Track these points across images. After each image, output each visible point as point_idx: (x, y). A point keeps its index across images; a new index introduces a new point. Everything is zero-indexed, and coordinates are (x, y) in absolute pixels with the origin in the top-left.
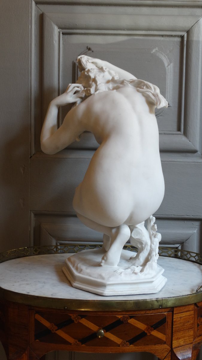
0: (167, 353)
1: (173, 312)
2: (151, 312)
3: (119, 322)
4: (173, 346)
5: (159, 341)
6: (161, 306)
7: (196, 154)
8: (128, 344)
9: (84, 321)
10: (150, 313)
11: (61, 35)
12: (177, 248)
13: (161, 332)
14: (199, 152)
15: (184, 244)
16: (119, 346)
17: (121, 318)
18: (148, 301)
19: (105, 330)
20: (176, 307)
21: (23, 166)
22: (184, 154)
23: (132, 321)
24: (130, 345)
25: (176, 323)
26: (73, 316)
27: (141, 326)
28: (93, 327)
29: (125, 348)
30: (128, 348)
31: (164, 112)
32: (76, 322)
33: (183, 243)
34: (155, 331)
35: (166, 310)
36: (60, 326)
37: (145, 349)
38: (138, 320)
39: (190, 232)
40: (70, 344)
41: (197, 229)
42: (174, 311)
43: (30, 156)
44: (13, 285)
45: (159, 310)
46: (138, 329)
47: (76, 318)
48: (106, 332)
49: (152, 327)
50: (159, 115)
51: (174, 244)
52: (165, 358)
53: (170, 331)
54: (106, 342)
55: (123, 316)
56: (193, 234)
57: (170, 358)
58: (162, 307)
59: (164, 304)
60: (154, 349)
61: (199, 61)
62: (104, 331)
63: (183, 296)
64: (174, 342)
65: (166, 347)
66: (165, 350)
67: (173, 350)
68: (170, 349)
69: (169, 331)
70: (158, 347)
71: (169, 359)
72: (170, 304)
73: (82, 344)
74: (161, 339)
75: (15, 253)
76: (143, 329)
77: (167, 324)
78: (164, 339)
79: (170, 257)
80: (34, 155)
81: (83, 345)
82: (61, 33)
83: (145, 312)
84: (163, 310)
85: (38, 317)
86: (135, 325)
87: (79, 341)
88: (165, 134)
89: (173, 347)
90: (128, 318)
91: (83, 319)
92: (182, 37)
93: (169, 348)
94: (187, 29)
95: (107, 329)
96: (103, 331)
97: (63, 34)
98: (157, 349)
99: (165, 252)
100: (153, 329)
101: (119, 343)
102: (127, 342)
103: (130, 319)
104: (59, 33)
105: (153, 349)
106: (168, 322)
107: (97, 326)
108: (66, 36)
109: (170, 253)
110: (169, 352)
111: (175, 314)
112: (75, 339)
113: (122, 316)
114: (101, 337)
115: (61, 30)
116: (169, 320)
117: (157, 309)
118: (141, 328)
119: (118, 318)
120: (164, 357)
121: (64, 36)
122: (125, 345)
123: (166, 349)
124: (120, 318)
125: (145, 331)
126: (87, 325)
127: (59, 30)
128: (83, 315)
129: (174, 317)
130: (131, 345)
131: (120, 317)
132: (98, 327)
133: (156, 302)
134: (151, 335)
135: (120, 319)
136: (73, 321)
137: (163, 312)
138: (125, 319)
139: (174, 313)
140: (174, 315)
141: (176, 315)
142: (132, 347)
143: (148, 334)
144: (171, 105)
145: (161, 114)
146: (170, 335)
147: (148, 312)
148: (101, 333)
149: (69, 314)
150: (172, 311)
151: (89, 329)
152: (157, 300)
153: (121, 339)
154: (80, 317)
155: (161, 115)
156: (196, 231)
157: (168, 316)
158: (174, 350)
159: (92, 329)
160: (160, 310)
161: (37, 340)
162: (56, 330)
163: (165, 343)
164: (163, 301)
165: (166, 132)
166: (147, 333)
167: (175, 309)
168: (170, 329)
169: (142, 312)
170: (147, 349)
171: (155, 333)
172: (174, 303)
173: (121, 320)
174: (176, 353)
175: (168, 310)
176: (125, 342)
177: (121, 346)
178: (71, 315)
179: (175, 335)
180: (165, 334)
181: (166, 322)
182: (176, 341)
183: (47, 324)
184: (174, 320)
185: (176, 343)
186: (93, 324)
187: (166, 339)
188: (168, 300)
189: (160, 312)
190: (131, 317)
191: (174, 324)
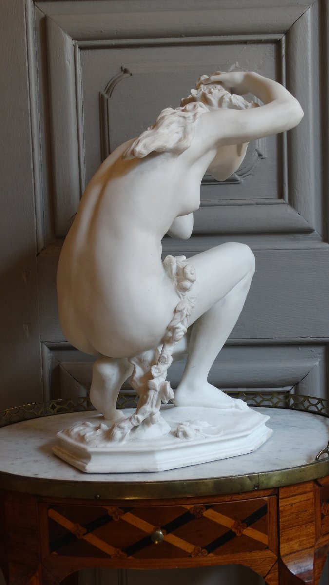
0: (272, 565)
1: (278, 495)
2: (241, 497)
3: (188, 517)
4: (281, 552)
5: (257, 546)
6: (258, 486)
7: (311, 235)
8: (205, 553)
9: (129, 518)
10: (239, 499)
11: (78, 50)
12: (288, 392)
13: (260, 531)
14: (316, 231)
15: (300, 385)
16: (191, 557)
17: (191, 508)
18: (235, 479)
19: (165, 531)
20: (282, 487)
21: (27, 269)
22: (291, 236)
23: (209, 514)
24: (208, 553)
25: (283, 515)
26: (110, 510)
27: (226, 522)
28: (145, 526)
29: (199, 559)
30: (205, 558)
31: (254, 168)
32: (117, 520)
33: (297, 384)
34: (249, 528)
35: (266, 492)
36: (90, 527)
37: (234, 560)
38: (220, 512)
39: (308, 364)
40: (109, 556)
41: (319, 360)
42: (280, 494)
43: (36, 253)
44: (13, 464)
45: (253, 494)
46: (220, 526)
47: (117, 513)
48: (168, 533)
49: (243, 522)
50: (246, 174)
51: (282, 386)
52: (268, 574)
53: (275, 528)
54: (169, 550)
55: (194, 507)
56: (312, 369)
57: (277, 573)
58: (258, 488)
59: (263, 483)
60: (250, 558)
61: (307, 81)
62: (163, 533)
63: (293, 469)
64: (282, 546)
65: (270, 554)
66: (267, 559)
67: (281, 560)
68: (277, 558)
69: (273, 528)
70: (257, 555)
71: (275, 575)
72: (273, 482)
73: (128, 556)
74: (260, 542)
75: (18, 412)
76: (230, 527)
77: (269, 517)
78: (266, 542)
79: (276, 407)
80: (43, 250)
81: (130, 557)
82: (77, 46)
83: (231, 497)
84: (262, 493)
85: (54, 514)
86: (215, 520)
87: (122, 551)
88: (257, 204)
90: (202, 509)
91: (128, 513)
92: (278, 43)
93: (275, 555)
94: (285, 28)
95: (168, 529)
96: (161, 533)
97: (81, 48)
98: (254, 558)
99: (267, 400)
100: (246, 525)
101: (190, 551)
102: (203, 548)
103: (206, 510)
104: (74, 46)
105: (247, 558)
106: (270, 513)
107: (152, 524)
108: (87, 52)
109: (275, 400)
110: (275, 563)
111: (283, 498)
112: (116, 547)
113: (192, 506)
114: (158, 541)
115: (77, 41)
116: (272, 510)
117: (251, 492)
118: (225, 525)
119: (186, 509)
120: (267, 572)
121: (83, 51)
122: (200, 554)
123: (270, 559)
124: (188, 509)
125: (234, 530)
126: (135, 524)
127: (73, 43)
128: (128, 507)
129: (280, 505)
130: (211, 555)
131: (188, 507)
132: (154, 527)
133: (248, 479)
134: (243, 535)
135: (189, 511)
136: (111, 519)
137: (261, 496)
138: (198, 511)
139: (280, 497)
140: (280, 501)
141: (284, 500)
143: (238, 535)
144: (266, 157)
145: (249, 172)
146: (275, 534)
147: (235, 497)
148: (158, 535)
149: (104, 507)
150: (276, 495)
151: (139, 530)
152: (250, 477)
153: (193, 544)
154: (123, 511)
155: (250, 174)
156: (317, 363)
157: (270, 503)
158: (284, 560)
159: (143, 529)
160: (256, 493)
161: (54, 553)
162: (84, 535)
163: (267, 548)
164: (260, 477)
165: (259, 201)
166: (236, 532)
167: (281, 491)
168: (274, 523)
169: (226, 499)
170: (238, 559)
171: (250, 532)
172: (279, 481)
173: (191, 512)
174: (286, 564)
175: (269, 492)
176: (201, 549)
177: (193, 556)
178: (107, 508)
179: (283, 533)
180: (266, 533)
181: (267, 512)
182: (285, 544)
183: (68, 525)
184: (281, 509)
185: (286, 548)
186: (145, 522)
187: (269, 541)
188: (268, 475)
189: (256, 496)
190: (208, 507)
191: (280, 516)
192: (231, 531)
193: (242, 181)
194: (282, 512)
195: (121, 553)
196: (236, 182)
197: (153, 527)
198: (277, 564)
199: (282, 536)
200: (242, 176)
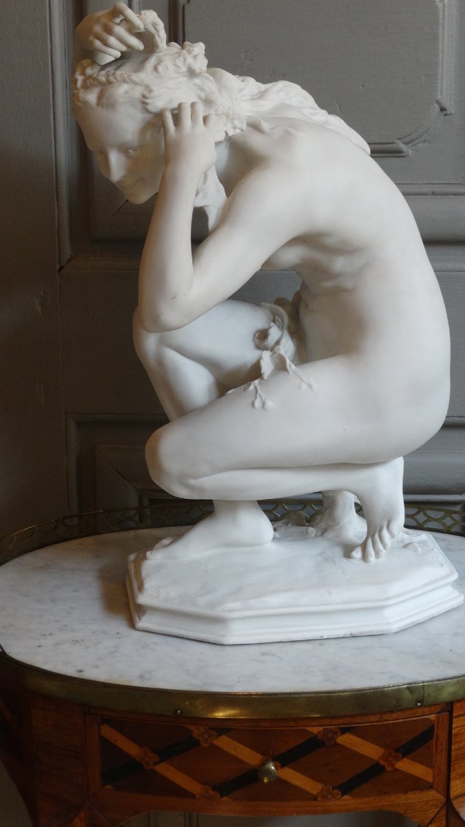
0: (437, 810)
1: (451, 712)
2: (394, 715)
3: (315, 743)
4: (451, 792)
5: (417, 785)
6: (422, 701)
8: (338, 795)
9: (224, 742)
10: (390, 719)
13: (421, 763)
16: (316, 799)
17: (320, 732)
18: (387, 692)
19: (278, 764)
20: (459, 701)
21: (42, 294)
23: (346, 740)
24: (342, 795)
25: (458, 740)
26: (197, 731)
27: (371, 751)
28: (250, 757)
29: (330, 803)
30: (338, 802)
31: (431, 130)
32: (206, 745)
34: (405, 759)
35: (433, 708)
36: (165, 754)
37: (381, 804)
38: (363, 737)
40: (193, 796)
42: (455, 710)
43: (58, 267)
44: (40, 646)
45: (414, 711)
46: (362, 757)
47: (206, 736)
48: (283, 766)
49: (396, 751)
50: (417, 141)
52: (430, 823)
53: (444, 759)
54: (283, 791)
55: (324, 729)
57: (444, 822)
58: (422, 704)
59: (429, 696)
60: (404, 802)
62: (276, 767)
64: (453, 783)
65: (434, 796)
66: (431, 803)
67: (451, 804)
68: (445, 800)
69: (441, 759)
70: (414, 798)
71: (440, 824)
72: (445, 695)
73: (222, 797)
74: (421, 779)
75: (31, 536)
76: (376, 757)
77: (436, 743)
78: (430, 779)
79: (449, 532)
80: (69, 261)
81: (225, 799)
83: (380, 717)
84: (426, 710)
85: (107, 731)
86: (355, 749)
87: (213, 789)
88: (434, 194)
89: (452, 796)
90: (336, 733)
91: (223, 736)
93: (442, 797)
95: (282, 761)
96: (273, 768)
98: (411, 801)
100: (400, 755)
101: (315, 792)
102: (334, 788)
103: (342, 734)
105: (401, 802)
106: (437, 738)
107: (259, 753)
110: (442, 808)
111: (455, 717)
112: (204, 784)
113: (321, 729)
114: (269, 779)
116: (441, 734)
117: (411, 709)
118: (369, 755)
119: (312, 733)
120: (428, 821)
122: (329, 796)
123: (434, 802)
124: (315, 732)
125: (382, 763)
126: (233, 752)
128: (223, 727)
129: (454, 726)
130: (346, 797)
131: (315, 730)
132: (262, 757)
133: (407, 692)
134: (395, 770)
135: (316, 736)
136: (197, 743)
137: (426, 713)
138: (330, 736)
139: (454, 715)
140: (454, 720)
141: (460, 718)
142: (347, 800)
143: (389, 769)
144: (453, 111)
145: (423, 138)
146: (443, 768)
147: (386, 717)
148: (269, 771)
149: (187, 726)
150: (448, 711)
151: (240, 761)
152: (411, 688)
153: (319, 781)
154: (216, 734)
155: (424, 141)
157: (438, 723)
158: (455, 803)
159: (245, 760)
160: (418, 710)
161: (108, 787)
162: (155, 764)
163: (430, 787)
164: (425, 688)
165: (437, 189)
166: (386, 764)
167: (457, 706)
168: (444, 752)
169: (373, 718)
170: (386, 803)
171: (407, 766)
172: (454, 693)
173: (319, 738)
174: (459, 810)
175: (439, 709)
176: (331, 789)
177: (319, 799)
178: (192, 728)
179: (455, 766)
180: (430, 766)
181: (433, 737)
182: (458, 782)
183: (131, 749)
184: (454, 732)
185: (459, 786)
186: (248, 750)
187: (434, 777)
188: (437, 685)
189: (418, 715)
190: (344, 731)
191: (453, 742)
192: (378, 764)
193: (410, 152)
194: (456, 736)
195: (211, 792)
196: (399, 155)
197: (260, 757)
198: (445, 808)
199: (454, 770)
200: (410, 145)
